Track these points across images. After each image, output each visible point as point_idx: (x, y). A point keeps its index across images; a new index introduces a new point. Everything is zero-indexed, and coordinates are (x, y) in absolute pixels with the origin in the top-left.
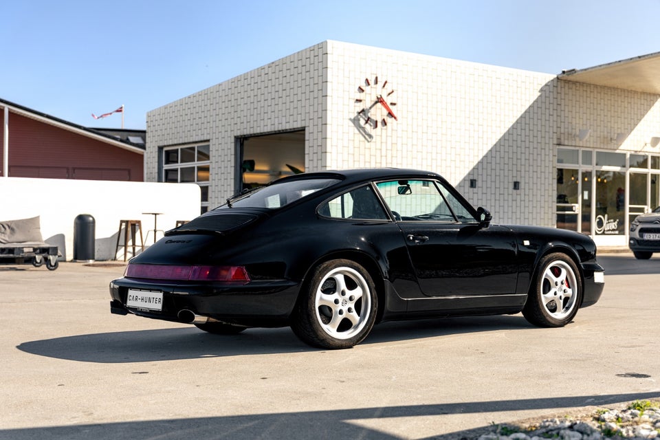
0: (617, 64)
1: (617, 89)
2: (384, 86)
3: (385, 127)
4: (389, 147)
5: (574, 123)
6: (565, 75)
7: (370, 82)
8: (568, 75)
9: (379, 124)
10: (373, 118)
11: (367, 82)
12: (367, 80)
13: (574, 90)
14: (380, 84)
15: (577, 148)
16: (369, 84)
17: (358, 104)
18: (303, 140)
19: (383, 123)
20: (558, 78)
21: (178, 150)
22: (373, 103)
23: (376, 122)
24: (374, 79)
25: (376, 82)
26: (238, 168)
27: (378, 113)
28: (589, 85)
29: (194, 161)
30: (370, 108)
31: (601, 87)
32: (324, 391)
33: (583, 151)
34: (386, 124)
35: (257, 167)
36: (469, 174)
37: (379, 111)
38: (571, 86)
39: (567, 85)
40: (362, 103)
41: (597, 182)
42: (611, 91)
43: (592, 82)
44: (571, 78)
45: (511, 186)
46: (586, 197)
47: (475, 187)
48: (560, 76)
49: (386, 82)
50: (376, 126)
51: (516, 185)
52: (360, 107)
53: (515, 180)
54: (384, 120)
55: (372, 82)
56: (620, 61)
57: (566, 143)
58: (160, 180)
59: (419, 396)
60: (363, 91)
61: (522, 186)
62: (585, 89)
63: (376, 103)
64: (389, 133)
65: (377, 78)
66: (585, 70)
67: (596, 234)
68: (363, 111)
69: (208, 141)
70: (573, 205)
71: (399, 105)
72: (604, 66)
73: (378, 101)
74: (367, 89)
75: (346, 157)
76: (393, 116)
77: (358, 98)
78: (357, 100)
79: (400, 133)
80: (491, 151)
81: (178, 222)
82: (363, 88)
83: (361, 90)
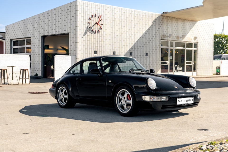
0: (182, 10)
1: (182, 19)
3: (99, 33)
4: (101, 41)
5: (167, 32)
6: (164, 14)
7: (93, 16)
8: (165, 14)
10: (94, 30)
12: (92, 15)
14: (97, 17)
15: (168, 41)
16: (93, 17)
18: (68, 38)
19: (98, 32)
20: (161, 15)
21: (18, 41)
22: (94, 24)
23: (96, 31)
26: (43, 48)
27: (96, 28)
28: (172, 18)
29: (25, 45)
30: (93, 26)
31: (177, 18)
32: (97, 139)
33: (170, 42)
34: (99, 32)
35: (50, 47)
36: (129, 50)
37: (97, 27)
38: (166, 18)
39: (164, 17)
40: (90, 24)
41: (175, 53)
42: (180, 20)
43: (174, 17)
44: (166, 15)
45: (145, 55)
46: (171, 59)
47: (132, 55)
48: (162, 14)
49: (99, 16)
50: (96, 33)
51: (147, 54)
53: (146, 52)
54: (98, 30)
55: (94, 16)
56: (184, 9)
57: (164, 39)
58: (11, 53)
59: (132, 140)
60: (91, 19)
61: (149, 54)
64: (101, 35)
65: (96, 14)
66: (171, 12)
67: (175, 72)
68: (91, 27)
69: (31, 37)
70: (166, 61)
71: (104, 25)
72: (178, 11)
73: (96, 23)
74: (92, 19)
75: (84, 44)
76: (102, 29)
77: (89, 22)
78: (88, 23)
79: (104, 35)
80: (137, 42)
81: (21, 70)
82: (91, 18)
83: (90, 19)
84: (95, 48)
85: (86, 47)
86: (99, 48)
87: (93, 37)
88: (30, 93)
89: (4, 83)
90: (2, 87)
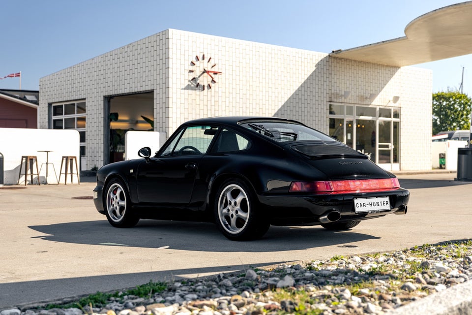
0: (369, 46)
1: (370, 63)
2: (209, 61)
3: (210, 90)
4: (213, 104)
5: (340, 87)
6: (334, 54)
8: (336, 53)
9: (206, 88)
10: (201, 84)
11: (197, 58)
12: (197, 57)
13: (340, 64)
14: (206, 60)
15: (343, 104)
16: (198, 60)
17: (191, 74)
18: (153, 99)
19: (209, 87)
20: (329, 56)
21: (62, 106)
22: (201, 73)
23: (204, 86)
24: (202, 56)
25: (203, 58)
26: (107, 119)
27: (205, 80)
28: (351, 60)
29: (74, 113)
30: (200, 76)
31: (359, 62)
33: (347, 106)
34: (210, 88)
35: (120, 118)
37: (205, 79)
38: (338, 61)
39: (336, 60)
40: (193, 73)
41: (357, 128)
43: (353, 59)
44: (338, 55)
46: (349, 138)
48: (331, 55)
49: (210, 58)
50: (204, 89)
52: (192, 76)
54: (209, 85)
55: (200, 58)
57: (335, 101)
58: (49, 128)
60: (194, 64)
62: (348, 63)
63: (204, 73)
64: (213, 93)
65: (204, 55)
66: (348, 50)
68: (194, 78)
69: (85, 99)
72: (360, 48)
73: (205, 71)
74: (197, 63)
75: (182, 111)
76: (215, 82)
77: (191, 70)
78: (190, 71)
79: (220, 94)
80: (283, 106)
81: (63, 157)
82: (194, 62)
87: (198, 97)
88: (75, 198)
89: (32, 182)
90: (27, 188)
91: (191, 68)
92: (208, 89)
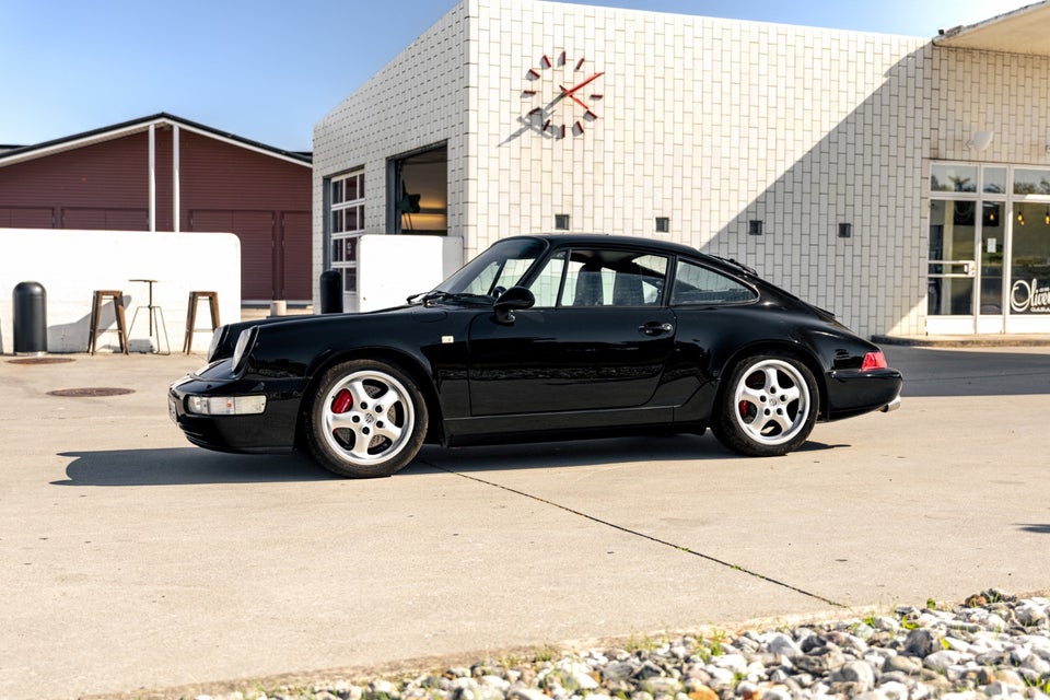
2: (578, 68)
3: (581, 136)
4: (589, 168)
5: (967, 122)
6: (943, 38)
7: (550, 61)
8: (948, 37)
9: (568, 132)
10: (557, 123)
11: (546, 62)
12: (545, 58)
13: (967, 63)
14: (570, 65)
15: (974, 165)
16: (549, 66)
17: (529, 99)
19: (577, 129)
20: (933, 43)
22: (556, 96)
23: (563, 127)
24: (558, 55)
25: (563, 60)
27: (566, 114)
28: (999, 53)
30: (552, 104)
31: (1026, 56)
33: (985, 169)
34: (582, 131)
36: (747, 211)
37: (568, 110)
38: (960, 56)
39: (953, 55)
40: (535, 97)
41: (1016, 222)
43: (1006, 50)
44: (954, 42)
45: (834, 230)
46: (992, 248)
48: (936, 40)
49: (583, 60)
50: (563, 135)
51: (844, 230)
52: (531, 103)
53: (841, 220)
54: (578, 123)
55: (554, 62)
57: (950, 155)
60: (538, 76)
61: (856, 230)
62: (992, 60)
63: (563, 96)
64: (589, 144)
65: (564, 54)
67: (1012, 312)
68: (538, 109)
69: (362, 167)
70: (962, 262)
71: (608, 99)
73: (565, 93)
74: (546, 74)
75: (505, 187)
76: (595, 117)
77: (529, 89)
78: (526, 92)
79: (609, 146)
80: (792, 171)
82: (538, 72)
83: (533, 75)
84: (557, 201)
85: (515, 199)
86: (578, 201)
87: (547, 154)
89: (123, 349)
91: (528, 86)
92: (574, 134)
